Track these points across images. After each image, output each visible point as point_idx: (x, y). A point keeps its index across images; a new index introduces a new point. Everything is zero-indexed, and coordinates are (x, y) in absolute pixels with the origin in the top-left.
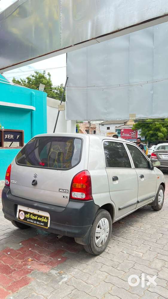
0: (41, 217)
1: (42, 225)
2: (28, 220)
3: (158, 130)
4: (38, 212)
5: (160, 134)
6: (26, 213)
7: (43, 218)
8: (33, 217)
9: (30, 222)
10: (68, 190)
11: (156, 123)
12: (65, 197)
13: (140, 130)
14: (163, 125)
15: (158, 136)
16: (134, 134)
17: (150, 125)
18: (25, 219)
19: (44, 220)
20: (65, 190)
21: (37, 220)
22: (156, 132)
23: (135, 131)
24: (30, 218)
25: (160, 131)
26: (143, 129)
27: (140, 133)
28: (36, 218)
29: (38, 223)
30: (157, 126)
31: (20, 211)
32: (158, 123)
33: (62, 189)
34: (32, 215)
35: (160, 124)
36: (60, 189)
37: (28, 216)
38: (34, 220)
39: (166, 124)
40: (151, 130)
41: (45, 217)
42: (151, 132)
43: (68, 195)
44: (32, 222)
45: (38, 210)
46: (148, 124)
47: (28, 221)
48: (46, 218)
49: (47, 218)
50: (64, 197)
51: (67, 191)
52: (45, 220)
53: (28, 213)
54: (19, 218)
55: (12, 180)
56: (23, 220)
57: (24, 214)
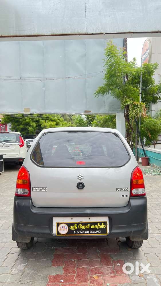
0: (96, 224)
1: (99, 233)
2: (75, 232)
3: (28, 124)
4: (89, 219)
5: (30, 128)
6: (69, 225)
7: (99, 224)
8: (84, 227)
9: (79, 234)
10: (128, 188)
11: (26, 117)
12: (125, 196)
13: (10, 124)
14: (32, 119)
15: (28, 131)
16: (3, 128)
17: (20, 120)
18: (70, 232)
19: (101, 227)
20: (123, 189)
21: (90, 229)
22: (26, 126)
23: (4, 125)
24: (78, 229)
25: (30, 126)
26: (13, 123)
27: (10, 127)
28: (88, 227)
29: (91, 232)
30: (27, 121)
31: (58, 224)
32: (28, 118)
33: (120, 188)
34: (81, 225)
35: (29, 119)
36: (117, 189)
37: (75, 227)
38: (86, 230)
39: (35, 119)
40: (21, 124)
41: (101, 223)
42: (21, 126)
43: (128, 193)
44: (83, 234)
45: (89, 217)
46: (17, 118)
47: (76, 234)
48: (103, 224)
49: (105, 223)
50: (123, 196)
51: (126, 189)
52: (103, 226)
53: (74, 223)
54: (58, 233)
55: (36, 188)
56: (66, 234)
57: (66, 226)
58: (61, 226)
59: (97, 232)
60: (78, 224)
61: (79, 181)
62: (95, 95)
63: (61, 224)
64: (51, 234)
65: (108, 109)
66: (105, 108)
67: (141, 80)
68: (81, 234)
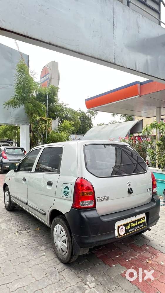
0: (139, 220)
1: (142, 227)
4: (135, 217)
6: (125, 225)
8: (133, 225)
9: (132, 231)
10: (151, 188)
18: (127, 231)
19: (143, 221)
24: (131, 228)
28: (136, 224)
29: (138, 227)
31: (119, 227)
34: (132, 223)
37: (129, 227)
38: (135, 226)
41: (142, 218)
43: (152, 192)
44: (134, 230)
47: (130, 232)
48: (143, 219)
50: (150, 194)
53: (128, 224)
54: (119, 235)
55: (100, 198)
56: (124, 234)
57: (124, 227)
58: (120, 228)
59: (141, 226)
60: (130, 223)
61: (129, 187)
62: (4, 105)
63: (120, 226)
64: (115, 238)
65: (14, 120)
66: (11, 119)
67: (47, 99)
68: (133, 231)
